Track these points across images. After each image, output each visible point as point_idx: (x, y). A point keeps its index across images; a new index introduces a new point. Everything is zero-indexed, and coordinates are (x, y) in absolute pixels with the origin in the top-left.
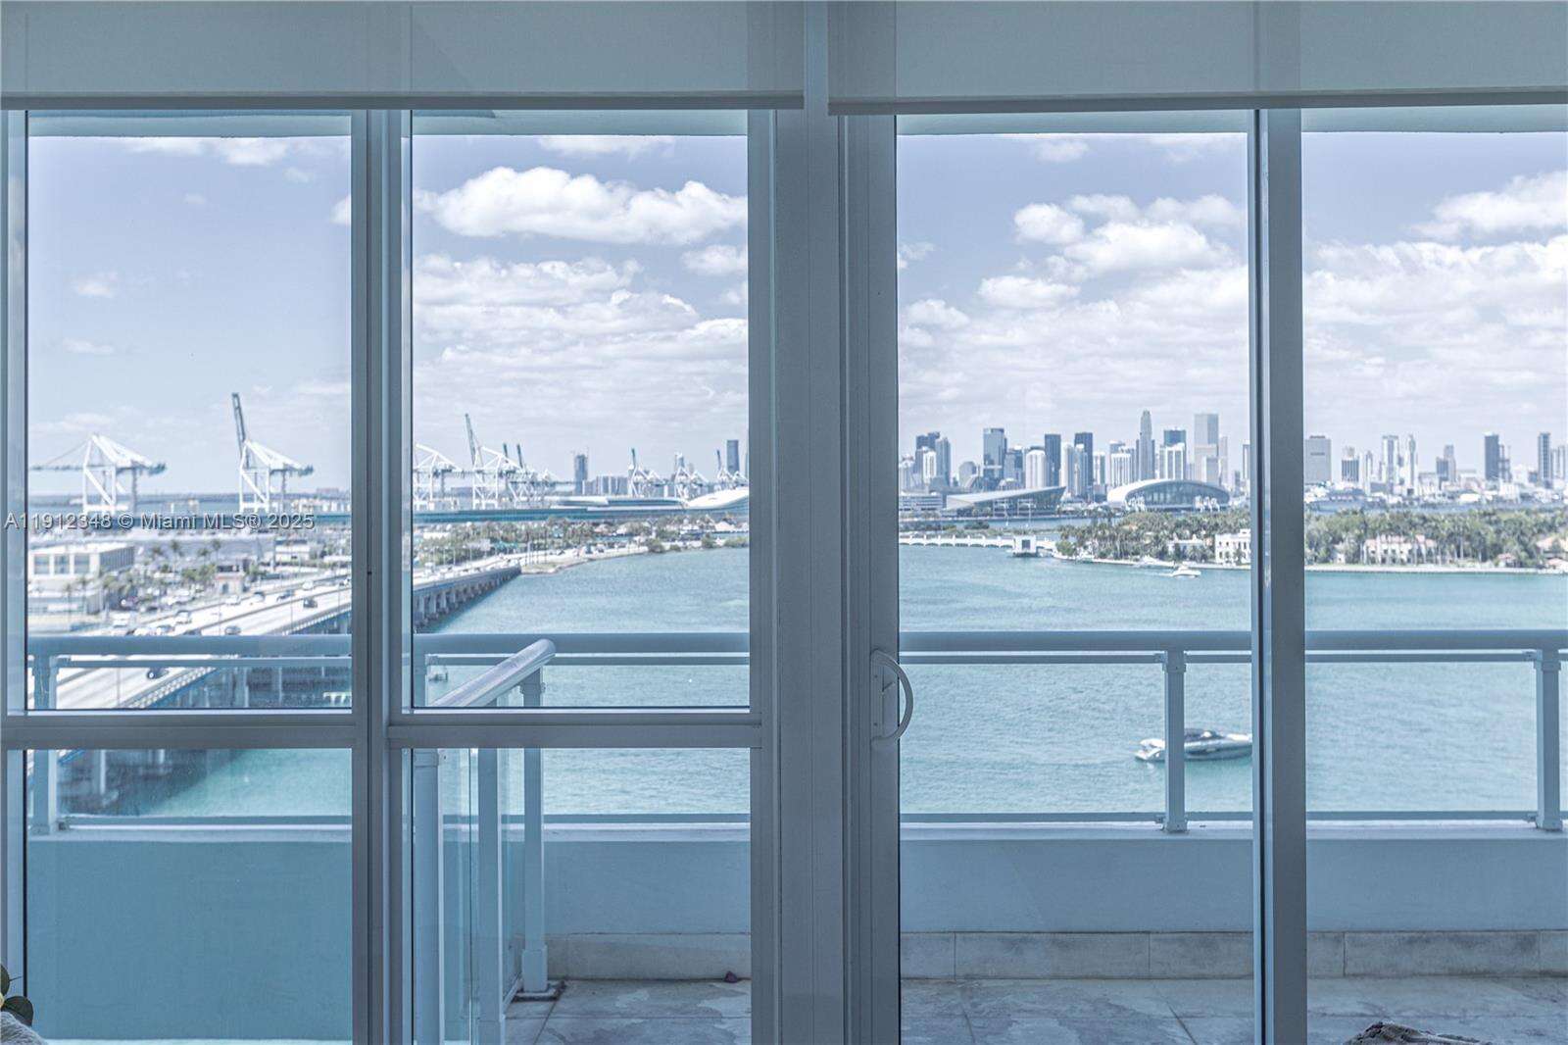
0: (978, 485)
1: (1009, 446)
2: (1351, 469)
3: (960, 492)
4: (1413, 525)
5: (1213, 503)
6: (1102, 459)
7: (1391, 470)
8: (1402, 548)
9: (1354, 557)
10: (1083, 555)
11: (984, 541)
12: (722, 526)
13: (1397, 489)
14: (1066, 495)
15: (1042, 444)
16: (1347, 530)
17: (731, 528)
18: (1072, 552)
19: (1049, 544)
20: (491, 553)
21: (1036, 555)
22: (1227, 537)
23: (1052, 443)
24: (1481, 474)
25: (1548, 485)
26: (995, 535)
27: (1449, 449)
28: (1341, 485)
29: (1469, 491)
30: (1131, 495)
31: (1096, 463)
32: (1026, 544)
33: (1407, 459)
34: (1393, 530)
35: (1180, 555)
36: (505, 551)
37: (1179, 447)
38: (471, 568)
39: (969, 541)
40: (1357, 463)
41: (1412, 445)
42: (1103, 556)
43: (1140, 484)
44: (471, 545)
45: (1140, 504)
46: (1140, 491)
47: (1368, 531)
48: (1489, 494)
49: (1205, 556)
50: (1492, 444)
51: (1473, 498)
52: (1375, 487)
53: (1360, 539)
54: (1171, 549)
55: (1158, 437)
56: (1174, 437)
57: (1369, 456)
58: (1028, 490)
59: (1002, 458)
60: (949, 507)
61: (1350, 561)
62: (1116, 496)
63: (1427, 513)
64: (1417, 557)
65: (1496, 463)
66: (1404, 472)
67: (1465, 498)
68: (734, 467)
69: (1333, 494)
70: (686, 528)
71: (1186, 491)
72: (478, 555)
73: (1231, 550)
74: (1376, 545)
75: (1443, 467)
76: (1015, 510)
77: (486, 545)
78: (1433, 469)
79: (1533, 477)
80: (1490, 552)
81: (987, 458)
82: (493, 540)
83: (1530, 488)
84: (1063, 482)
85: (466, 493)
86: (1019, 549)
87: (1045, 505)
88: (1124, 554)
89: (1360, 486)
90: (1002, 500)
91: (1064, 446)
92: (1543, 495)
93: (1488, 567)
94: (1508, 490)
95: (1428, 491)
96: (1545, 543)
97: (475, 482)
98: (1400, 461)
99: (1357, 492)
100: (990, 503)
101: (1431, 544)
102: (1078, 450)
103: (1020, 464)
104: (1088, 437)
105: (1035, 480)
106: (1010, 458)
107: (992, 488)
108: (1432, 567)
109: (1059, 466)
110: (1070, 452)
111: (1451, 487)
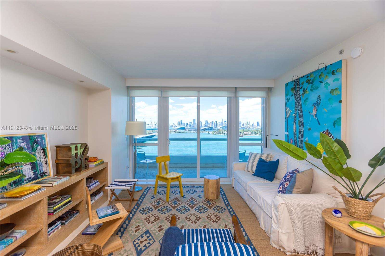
0: (205, 126)
2: (243, 125)
3: (203, 127)
4: (249, 131)
6: (218, 124)
7: (247, 125)
8: (247, 133)
11: (205, 132)
12: (177, 131)
14: (214, 127)
15: (211, 122)
17: (178, 131)
19: (211, 133)
20: (153, 133)
21: (210, 134)
23: (213, 122)
24: (257, 126)
26: (206, 132)
27: (253, 123)
29: (255, 127)
30: (220, 128)
32: (209, 133)
33: (249, 124)
34: (247, 131)
36: (154, 133)
37: (226, 123)
38: (151, 135)
39: (203, 132)
41: (250, 122)
43: (222, 126)
44: (151, 132)
45: (221, 129)
46: (221, 127)
48: (257, 128)
50: (258, 122)
51: (256, 128)
52: (246, 127)
53: (243, 132)
54: (224, 133)
55: (224, 122)
57: (245, 124)
58: (210, 127)
59: (207, 123)
60: (201, 129)
62: (219, 128)
63: (250, 130)
64: (249, 134)
66: (249, 126)
67: (255, 128)
68: (179, 124)
69: (241, 127)
70: (173, 131)
72: (151, 133)
75: (253, 125)
76: (208, 129)
77: (152, 132)
78: (252, 125)
81: (206, 124)
82: (153, 132)
84: (214, 126)
85: (151, 127)
86: (208, 133)
87: (212, 128)
89: (244, 127)
93: (256, 135)
94: (259, 127)
95: (251, 127)
97: (151, 126)
98: (248, 124)
100: (206, 128)
101: (250, 133)
102: (215, 123)
103: (209, 124)
104: (216, 121)
105: (210, 126)
106: (208, 124)
107: (206, 127)
108: (250, 135)
109: (213, 124)
110: (214, 123)
111: (253, 127)
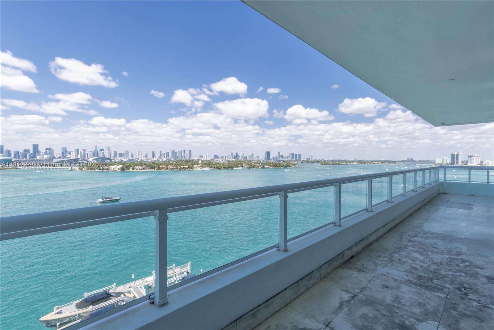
0: (60, 157)
1: (67, 150)
2: (132, 156)
3: (56, 159)
4: (142, 164)
5: (109, 161)
7: (138, 156)
8: (141, 168)
9: (133, 169)
10: (84, 170)
11: (62, 168)
13: (139, 159)
14: (80, 160)
15: (75, 150)
16: (132, 165)
18: (82, 169)
19: (77, 168)
21: (74, 170)
22: (112, 166)
23: (77, 150)
24: (152, 157)
25: (161, 158)
27: (147, 153)
28: (131, 158)
29: (150, 159)
30: (93, 160)
31: (86, 154)
32: (72, 168)
34: (139, 165)
35: (103, 169)
37: (103, 152)
40: (133, 155)
41: (142, 152)
42: (88, 170)
43: (95, 158)
45: (95, 161)
47: (135, 165)
48: (153, 160)
49: (108, 169)
50: (153, 152)
52: (136, 159)
54: (101, 168)
55: (99, 150)
56: (102, 150)
57: (135, 154)
58: (72, 159)
59: (65, 152)
60: (53, 161)
61: (132, 170)
62: (91, 160)
63: (144, 162)
64: (143, 169)
65: (154, 156)
66: (140, 156)
67: (150, 160)
69: (129, 159)
71: (104, 159)
73: (113, 168)
74: (137, 167)
75: (146, 156)
79: (159, 157)
80: (153, 168)
81: (62, 153)
83: (159, 159)
84: (79, 157)
86: (70, 169)
87: (76, 160)
88: (92, 169)
90: (66, 160)
91: (79, 151)
92: (160, 160)
93: (153, 170)
94: (155, 159)
95: (144, 159)
96: (161, 166)
99: (133, 159)
100: (63, 161)
101: (145, 167)
102: (83, 151)
103: (70, 153)
104: (85, 149)
105: (73, 156)
106: (68, 153)
107: (63, 158)
108: (145, 170)
109: (78, 154)
110: (81, 152)
111: (147, 159)
